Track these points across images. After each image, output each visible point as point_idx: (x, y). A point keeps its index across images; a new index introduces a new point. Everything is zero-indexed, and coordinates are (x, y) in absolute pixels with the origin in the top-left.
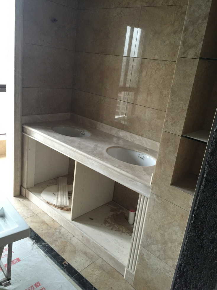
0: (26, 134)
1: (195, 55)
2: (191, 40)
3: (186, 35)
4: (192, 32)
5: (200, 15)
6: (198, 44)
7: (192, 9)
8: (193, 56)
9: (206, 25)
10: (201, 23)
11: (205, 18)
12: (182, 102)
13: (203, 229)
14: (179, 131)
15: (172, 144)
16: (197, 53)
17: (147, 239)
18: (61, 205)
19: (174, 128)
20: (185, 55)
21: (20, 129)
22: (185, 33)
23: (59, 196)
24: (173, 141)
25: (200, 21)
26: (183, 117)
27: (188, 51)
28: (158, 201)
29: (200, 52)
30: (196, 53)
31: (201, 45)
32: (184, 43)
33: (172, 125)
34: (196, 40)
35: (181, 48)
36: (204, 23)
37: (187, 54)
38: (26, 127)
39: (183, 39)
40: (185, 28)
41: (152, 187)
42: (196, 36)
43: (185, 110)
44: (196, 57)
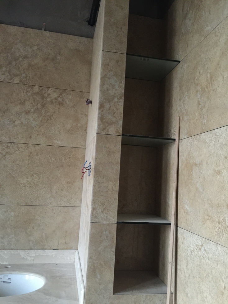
1: (117, 132)
4: (109, 109)
5: (115, 94)
6: (117, 121)
8: (114, 132)
10: (117, 102)
11: (121, 98)
12: (111, 183)
14: (113, 218)
15: (107, 237)
16: (119, 130)
19: (105, 215)
20: (105, 131)
22: (101, 110)
24: (107, 232)
25: (116, 99)
26: (115, 200)
27: (108, 128)
29: (121, 129)
30: (117, 130)
31: (121, 123)
32: (101, 119)
33: (102, 212)
34: (115, 117)
36: (120, 102)
37: (108, 131)
39: (100, 116)
42: (114, 113)
43: (116, 191)
44: (118, 134)
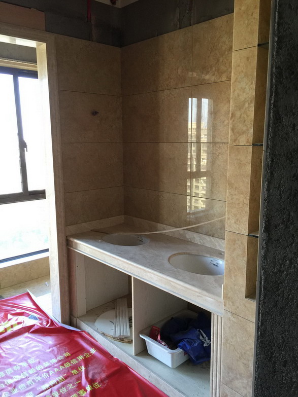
0: (71, 248)
1: (247, 142)
2: (240, 126)
3: (234, 121)
4: (240, 117)
5: (246, 99)
6: (248, 130)
7: (236, 94)
8: (245, 142)
9: (253, 109)
10: (248, 108)
11: (251, 101)
12: (242, 196)
13: (272, 349)
14: (245, 230)
15: (239, 246)
17: (229, 373)
18: (120, 336)
19: (238, 226)
20: (237, 142)
21: (64, 243)
22: (233, 119)
23: (118, 324)
24: (239, 242)
25: (247, 105)
27: (239, 138)
28: (234, 320)
29: (252, 138)
30: (248, 139)
31: (251, 131)
32: (233, 130)
33: (235, 223)
34: (245, 125)
35: (231, 136)
36: (251, 107)
37: (239, 142)
38: (71, 239)
39: (232, 126)
40: (232, 114)
41: (224, 302)
42: (245, 121)
44: (248, 144)
